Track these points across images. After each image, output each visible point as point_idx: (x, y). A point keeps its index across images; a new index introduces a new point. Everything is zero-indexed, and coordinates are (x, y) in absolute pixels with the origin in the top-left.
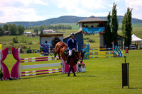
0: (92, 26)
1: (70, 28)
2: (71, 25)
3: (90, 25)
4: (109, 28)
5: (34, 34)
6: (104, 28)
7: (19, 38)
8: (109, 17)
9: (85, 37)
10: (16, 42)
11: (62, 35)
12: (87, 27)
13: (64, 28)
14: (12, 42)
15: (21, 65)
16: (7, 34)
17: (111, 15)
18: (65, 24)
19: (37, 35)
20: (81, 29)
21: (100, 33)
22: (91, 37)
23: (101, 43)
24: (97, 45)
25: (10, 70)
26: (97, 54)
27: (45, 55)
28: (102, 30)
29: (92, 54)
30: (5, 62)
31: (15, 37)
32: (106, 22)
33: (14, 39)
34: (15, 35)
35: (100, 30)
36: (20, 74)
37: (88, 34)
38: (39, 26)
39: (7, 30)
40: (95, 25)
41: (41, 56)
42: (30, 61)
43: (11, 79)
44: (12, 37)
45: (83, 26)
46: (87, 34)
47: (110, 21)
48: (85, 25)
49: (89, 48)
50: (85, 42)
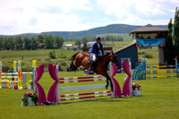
0: (149, 38)
1: (121, 40)
2: (122, 35)
3: (146, 36)
4: (170, 39)
5: (76, 47)
6: (164, 39)
7: (57, 53)
8: (170, 25)
9: (139, 51)
10: (53, 58)
11: (111, 49)
12: (142, 38)
13: (113, 40)
14: (48, 57)
15: (60, 86)
16: (42, 47)
17: (173, 23)
18: (114, 35)
19: (80, 48)
20: (134, 41)
21: (159, 46)
22: (148, 51)
23: (160, 58)
24: (156, 61)
25: (47, 92)
26: (155, 73)
27: (90, 74)
28: (161, 42)
29: (149, 73)
30: (39, 82)
31: (52, 51)
32: (166, 32)
33: (51, 53)
34: (52, 48)
35: (158, 43)
36: (59, 98)
37: (144, 48)
38: (82, 37)
39: (42, 42)
40: (153, 36)
41: (85, 75)
42: (71, 81)
43: (47, 104)
44: (48, 51)
45: (137, 37)
46: (142, 47)
47: (171, 31)
48: (140, 35)
49: (145, 66)
50: (141, 58)
